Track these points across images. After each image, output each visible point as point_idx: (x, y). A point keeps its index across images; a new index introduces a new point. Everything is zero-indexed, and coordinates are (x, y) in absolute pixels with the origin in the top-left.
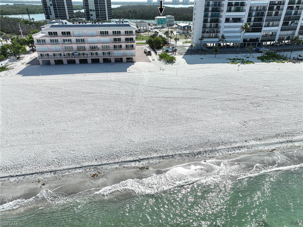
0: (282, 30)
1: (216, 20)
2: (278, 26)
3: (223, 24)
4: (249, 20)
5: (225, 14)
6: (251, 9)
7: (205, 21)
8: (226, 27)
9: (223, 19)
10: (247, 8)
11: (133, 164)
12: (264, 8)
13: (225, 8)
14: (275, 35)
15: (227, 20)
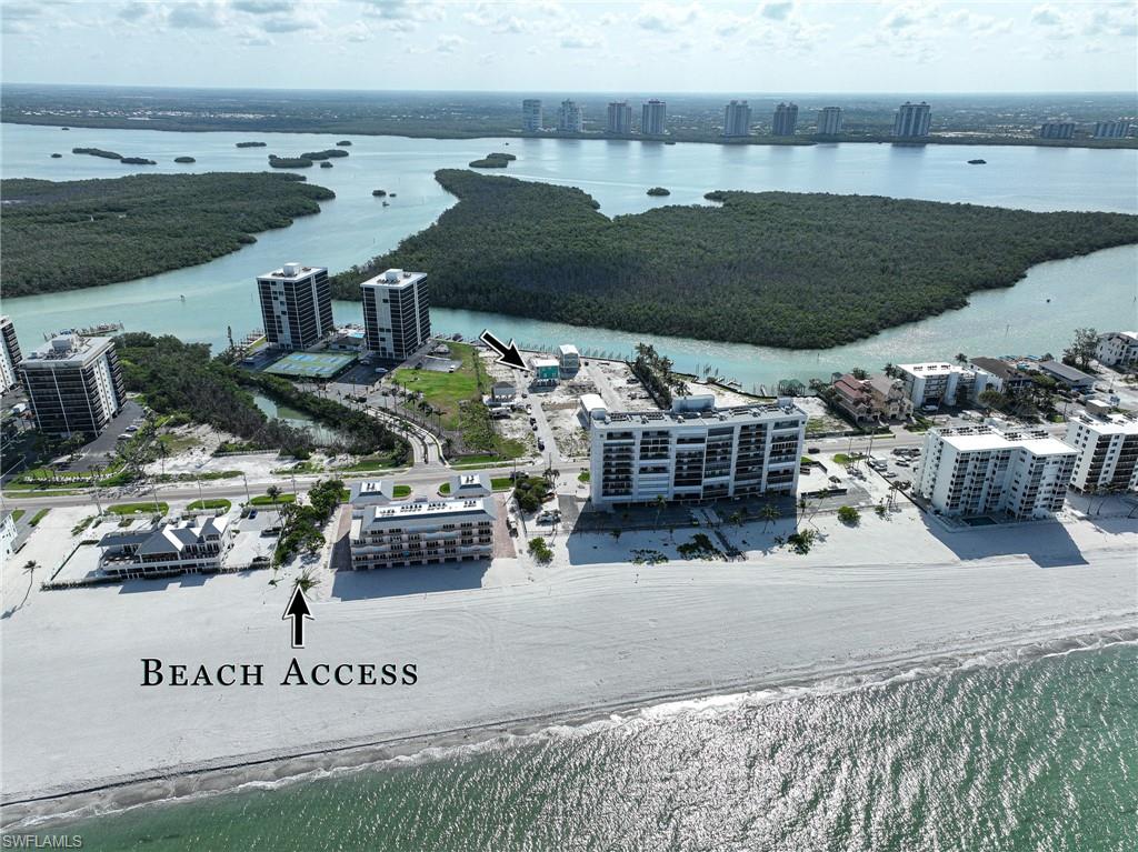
0: (736, 479)
1: (625, 470)
2: (728, 474)
3: (636, 475)
4: (679, 469)
5: (637, 463)
6: (679, 455)
7: (607, 472)
8: (641, 480)
9: (635, 470)
10: (672, 454)
11: (495, 727)
12: (701, 453)
13: (637, 453)
14: (727, 487)
15: (643, 470)
